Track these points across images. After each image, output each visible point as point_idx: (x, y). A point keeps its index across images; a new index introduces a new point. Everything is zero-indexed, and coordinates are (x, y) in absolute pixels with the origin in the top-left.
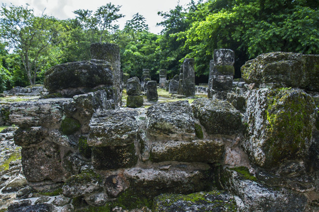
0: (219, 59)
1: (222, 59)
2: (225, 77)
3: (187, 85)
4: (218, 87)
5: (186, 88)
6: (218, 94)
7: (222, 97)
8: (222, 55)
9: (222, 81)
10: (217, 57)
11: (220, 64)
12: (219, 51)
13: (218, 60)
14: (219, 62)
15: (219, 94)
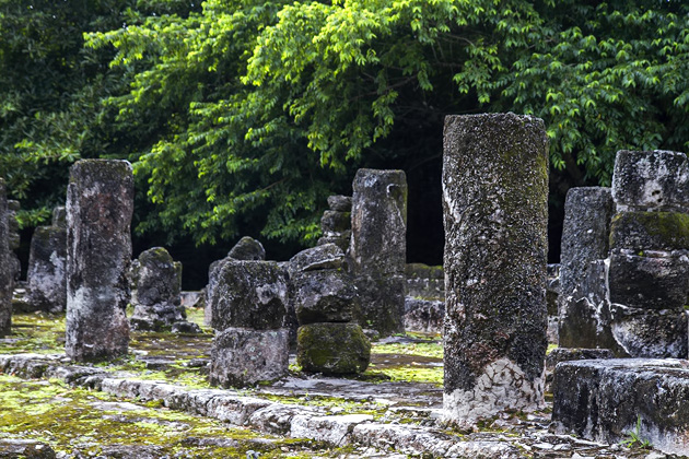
0: (652, 186)
1: (666, 188)
2: (676, 257)
3: (381, 285)
4: (647, 296)
5: (373, 296)
6: (647, 321)
7: (662, 333)
8: (663, 171)
9: (665, 272)
10: (644, 181)
11: (652, 205)
12: (652, 159)
13: (648, 192)
14: (649, 198)
15: (650, 322)
